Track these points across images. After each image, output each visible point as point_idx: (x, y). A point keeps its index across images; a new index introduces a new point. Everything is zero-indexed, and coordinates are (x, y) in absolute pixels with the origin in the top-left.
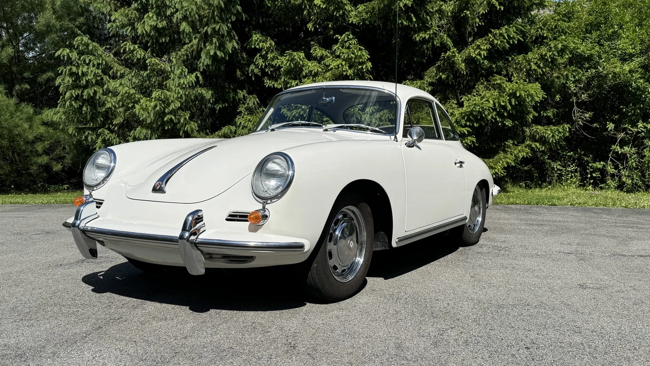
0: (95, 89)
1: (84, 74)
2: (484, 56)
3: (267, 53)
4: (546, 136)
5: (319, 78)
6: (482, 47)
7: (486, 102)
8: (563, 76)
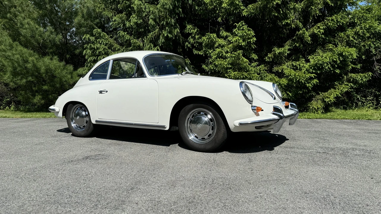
0: (104, 56)
1: (98, 49)
2: (322, 32)
3: (195, 36)
4: (358, 79)
5: (225, 48)
6: (321, 28)
7: (325, 59)
8: (367, 45)
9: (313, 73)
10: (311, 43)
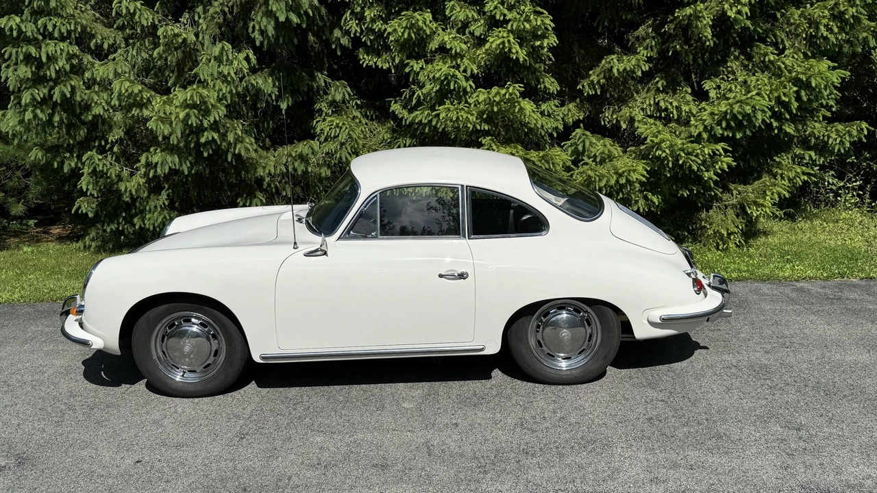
0: (73, 84)
1: (51, 59)
2: (746, 14)
3: (363, 8)
4: (829, 142)
8: (858, 40)
9: (721, 140)
10: (715, 43)
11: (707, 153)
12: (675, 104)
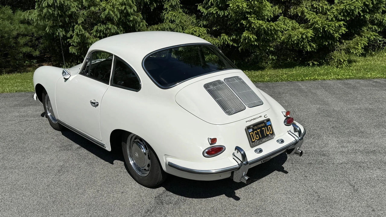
4: (383, 22)
9: (341, 20)
11: (337, 25)
12: (321, 5)
